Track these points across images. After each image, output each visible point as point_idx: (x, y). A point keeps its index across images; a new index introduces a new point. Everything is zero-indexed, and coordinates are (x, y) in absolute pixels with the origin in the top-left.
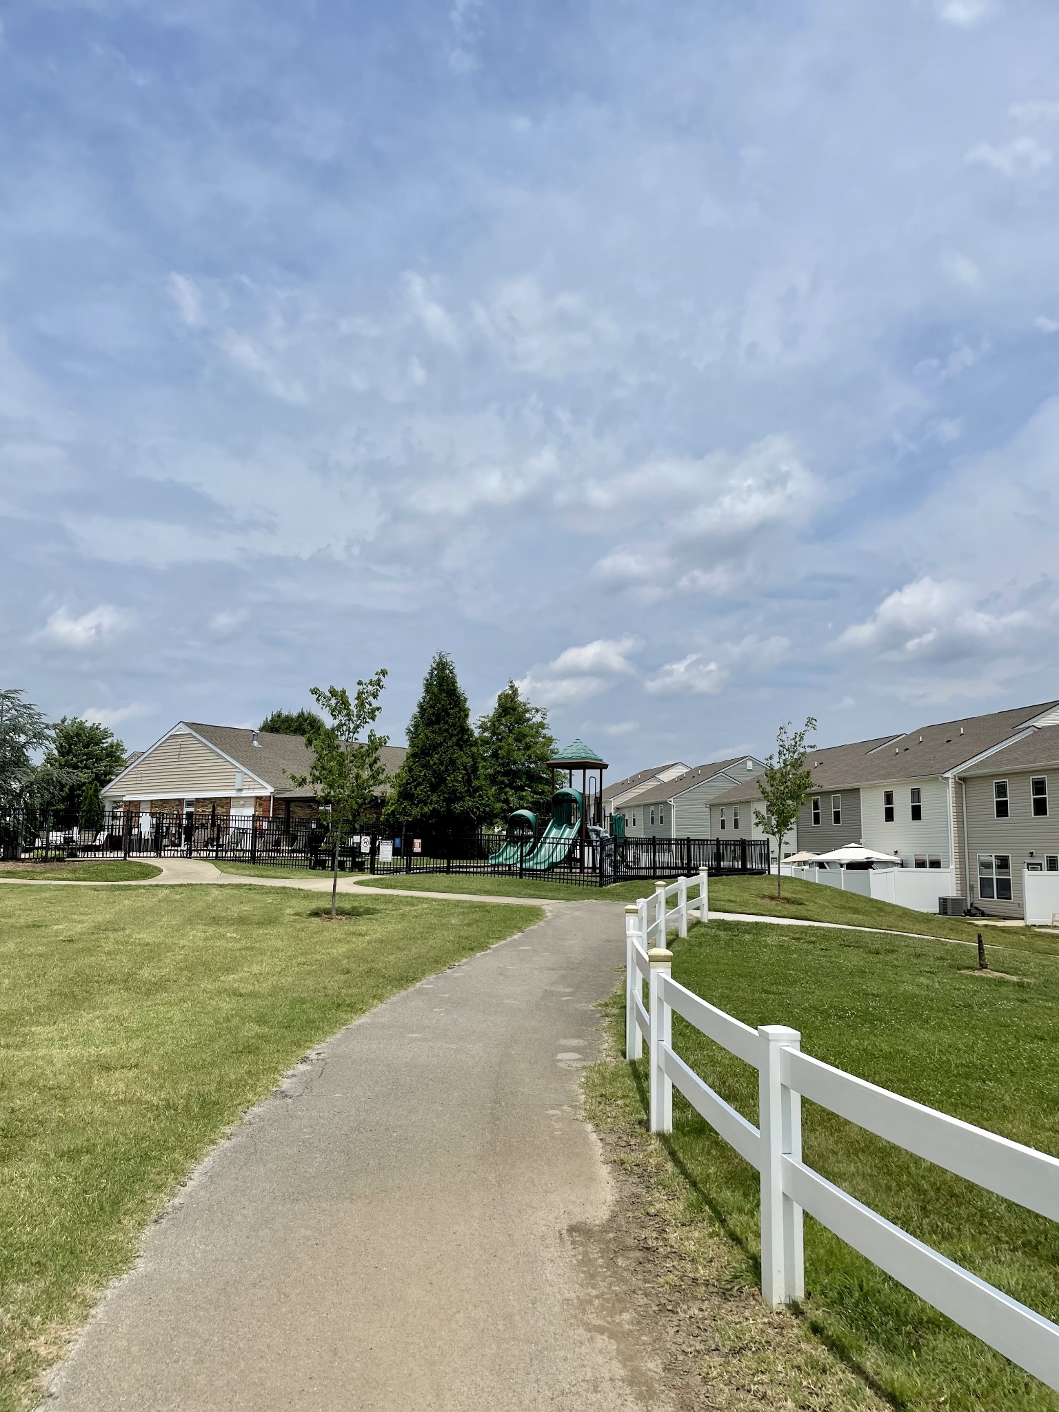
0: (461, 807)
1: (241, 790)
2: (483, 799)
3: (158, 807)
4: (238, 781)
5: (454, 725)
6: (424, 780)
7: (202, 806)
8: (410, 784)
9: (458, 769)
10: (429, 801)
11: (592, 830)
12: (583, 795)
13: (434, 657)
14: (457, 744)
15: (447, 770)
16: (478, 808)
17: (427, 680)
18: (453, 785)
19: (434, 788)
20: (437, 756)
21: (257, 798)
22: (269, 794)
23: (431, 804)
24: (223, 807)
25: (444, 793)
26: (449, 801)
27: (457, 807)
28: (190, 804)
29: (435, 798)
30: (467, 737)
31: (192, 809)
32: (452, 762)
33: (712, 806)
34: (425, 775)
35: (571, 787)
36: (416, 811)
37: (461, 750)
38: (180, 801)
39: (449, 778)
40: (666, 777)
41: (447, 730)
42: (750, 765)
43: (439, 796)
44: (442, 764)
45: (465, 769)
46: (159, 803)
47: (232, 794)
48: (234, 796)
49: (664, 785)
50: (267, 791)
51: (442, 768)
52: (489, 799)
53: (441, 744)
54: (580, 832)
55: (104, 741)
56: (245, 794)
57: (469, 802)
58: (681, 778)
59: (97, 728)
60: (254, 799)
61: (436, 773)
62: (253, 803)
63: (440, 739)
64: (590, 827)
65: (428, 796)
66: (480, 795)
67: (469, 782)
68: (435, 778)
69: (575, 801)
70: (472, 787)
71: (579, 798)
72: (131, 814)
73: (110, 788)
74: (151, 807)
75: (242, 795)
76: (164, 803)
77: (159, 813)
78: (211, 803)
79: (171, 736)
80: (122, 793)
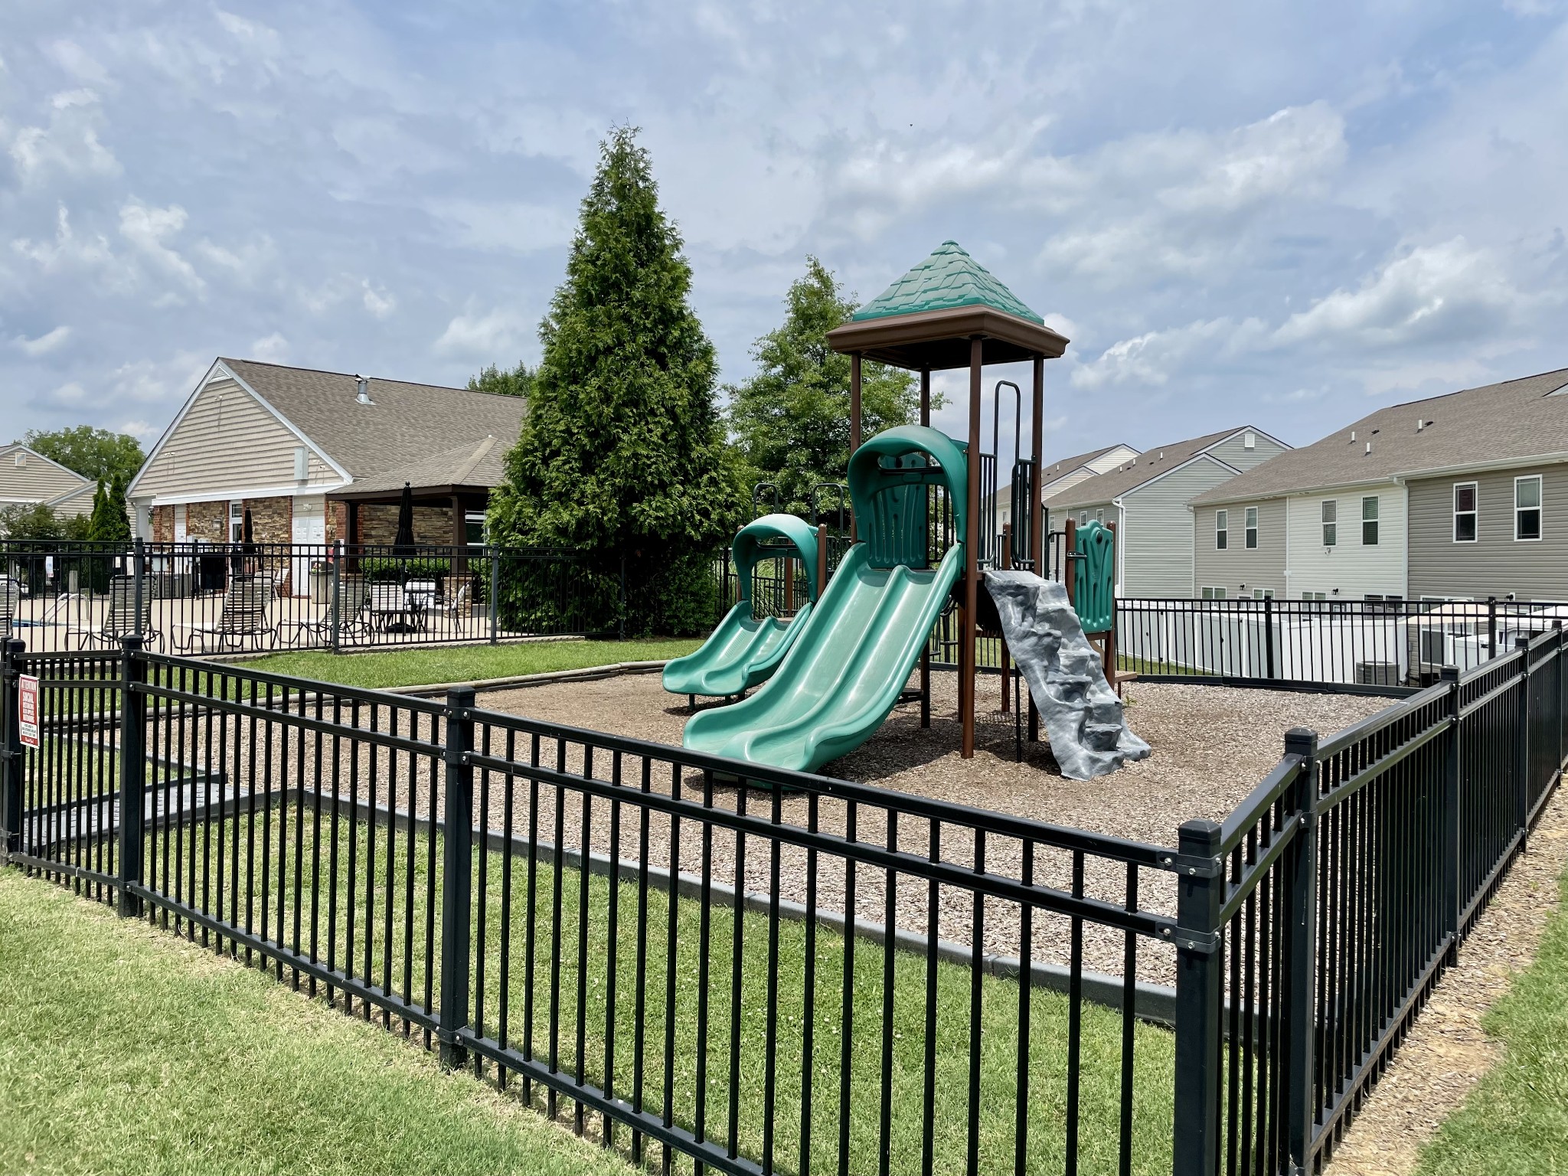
0: (658, 509)
1: (304, 482)
2: (720, 491)
3: (196, 510)
4: (299, 464)
5: (643, 304)
6: (565, 442)
7: (254, 514)
8: (531, 452)
9: (653, 413)
10: (576, 496)
11: (1003, 589)
12: (970, 449)
13: (604, 144)
14: (652, 353)
15: (618, 417)
16: (706, 514)
17: (591, 204)
18: (635, 455)
19: (588, 464)
20: (595, 382)
21: (329, 497)
22: (344, 490)
23: (580, 503)
24: (282, 514)
25: (613, 475)
26: (628, 496)
27: (649, 511)
28: (238, 509)
29: (590, 486)
30: (677, 333)
31: (239, 521)
32: (635, 398)
33: (1198, 509)
34: (568, 431)
35: (925, 422)
36: (546, 521)
37: (664, 367)
38: (224, 505)
39: (625, 438)
40: (1102, 466)
41: (626, 318)
42: (1250, 441)
43: (601, 483)
44: (607, 399)
45: (671, 413)
47: (294, 490)
48: (295, 493)
49: (1098, 479)
50: (343, 482)
51: (608, 411)
52: (736, 490)
53: (609, 350)
54: (958, 590)
56: (313, 489)
57: (680, 500)
58: (1128, 467)
60: (323, 501)
61: (591, 424)
62: (323, 507)
63: (606, 338)
64: (997, 577)
65: (574, 484)
66: (713, 482)
67: (684, 448)
68: (589, 435)
69: (939, 475)
70: (691, 461)
71: (953, 463)
72: (163, 531)
73: (137, 485)
74: (189, 517)
75: (308, 492)
76: (204, 508)
77: (198, 528)
78: (266, 507)
79: (208, 385)
80: (153, 493)
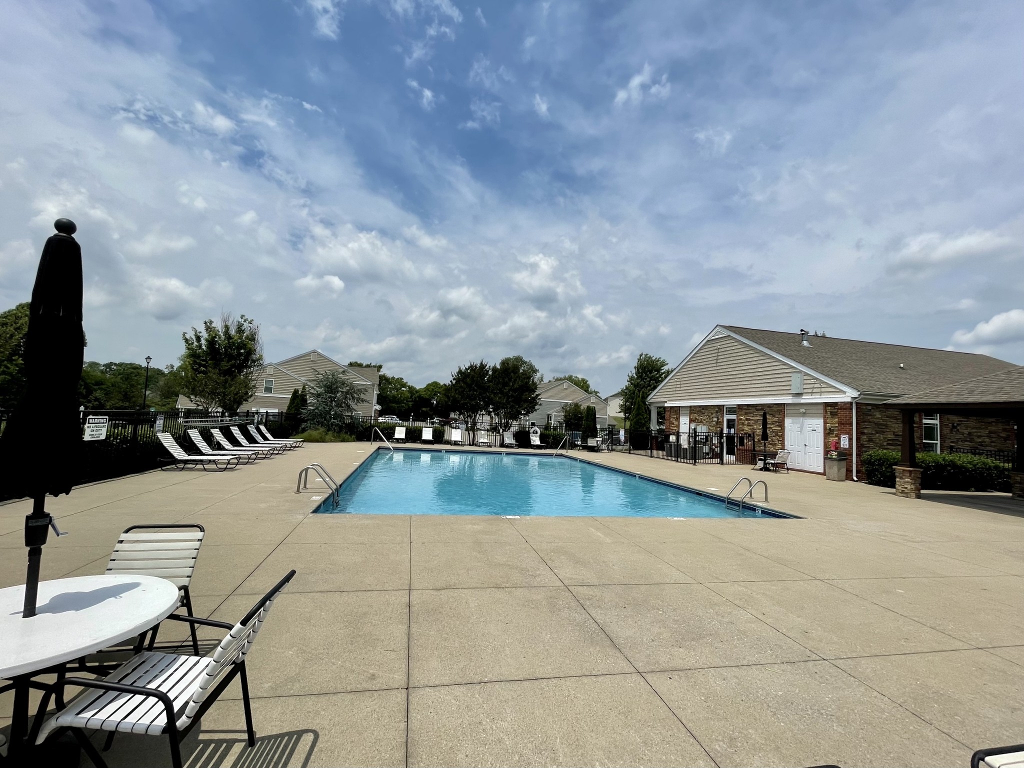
1: (799, 395)
3: (696, 412)
4: (796, 383)
7: (746, 414)
21: (827, 405)
22: (849, 400)
24: (773, 416)
28: (731, 410)
31: (734, 417)
38: (720, 408)
46: (698, 409)
47: (787, 400)
48: (790, 402)
50: (847, 396)
55: (662, 368)
56: (805, 399)
59: (658, 361)
60: (822, 407)
62: (822, 411)
72: (671, 420)
73: (654, 395)
74: (691, 413)
75: (803, 401)
76: (703, 409)
77: (698, 420)
78: (757, 410)
79: (708, 341)
80: (666, 400)
